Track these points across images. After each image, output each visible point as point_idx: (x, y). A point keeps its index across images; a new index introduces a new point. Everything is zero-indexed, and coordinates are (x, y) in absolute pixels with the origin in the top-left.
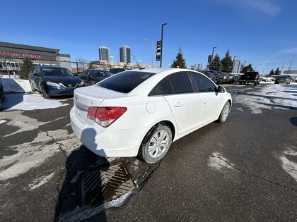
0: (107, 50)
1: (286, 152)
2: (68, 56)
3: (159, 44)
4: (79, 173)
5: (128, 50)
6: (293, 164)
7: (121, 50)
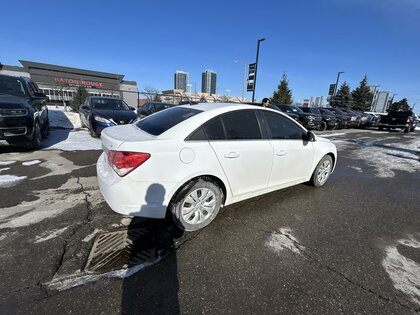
0: (185, 75)
1: (402, 242)
2: (134, 83)
3: (253, 67)
4: (96, 231)
5: (214, 76)
6: (404, 260)
7: (204, 76)
